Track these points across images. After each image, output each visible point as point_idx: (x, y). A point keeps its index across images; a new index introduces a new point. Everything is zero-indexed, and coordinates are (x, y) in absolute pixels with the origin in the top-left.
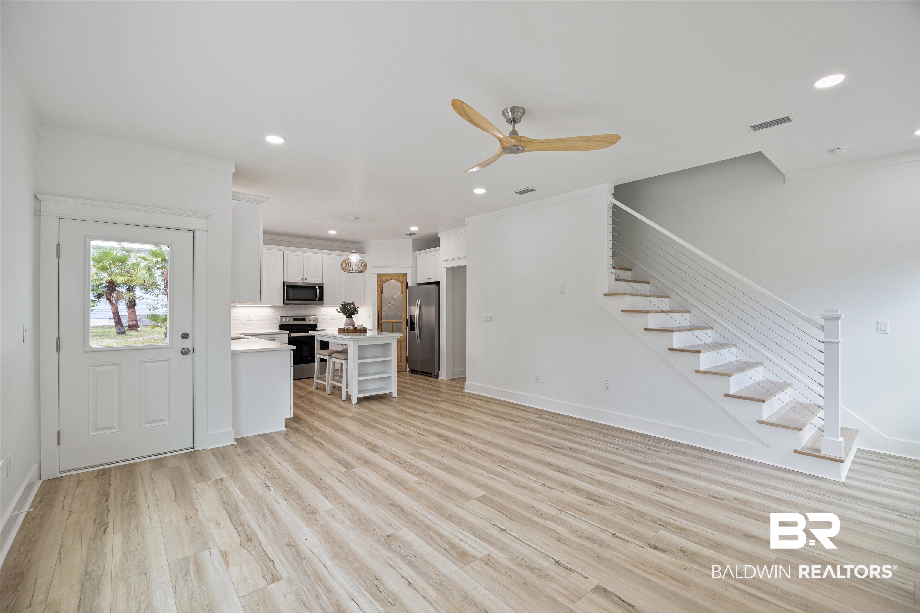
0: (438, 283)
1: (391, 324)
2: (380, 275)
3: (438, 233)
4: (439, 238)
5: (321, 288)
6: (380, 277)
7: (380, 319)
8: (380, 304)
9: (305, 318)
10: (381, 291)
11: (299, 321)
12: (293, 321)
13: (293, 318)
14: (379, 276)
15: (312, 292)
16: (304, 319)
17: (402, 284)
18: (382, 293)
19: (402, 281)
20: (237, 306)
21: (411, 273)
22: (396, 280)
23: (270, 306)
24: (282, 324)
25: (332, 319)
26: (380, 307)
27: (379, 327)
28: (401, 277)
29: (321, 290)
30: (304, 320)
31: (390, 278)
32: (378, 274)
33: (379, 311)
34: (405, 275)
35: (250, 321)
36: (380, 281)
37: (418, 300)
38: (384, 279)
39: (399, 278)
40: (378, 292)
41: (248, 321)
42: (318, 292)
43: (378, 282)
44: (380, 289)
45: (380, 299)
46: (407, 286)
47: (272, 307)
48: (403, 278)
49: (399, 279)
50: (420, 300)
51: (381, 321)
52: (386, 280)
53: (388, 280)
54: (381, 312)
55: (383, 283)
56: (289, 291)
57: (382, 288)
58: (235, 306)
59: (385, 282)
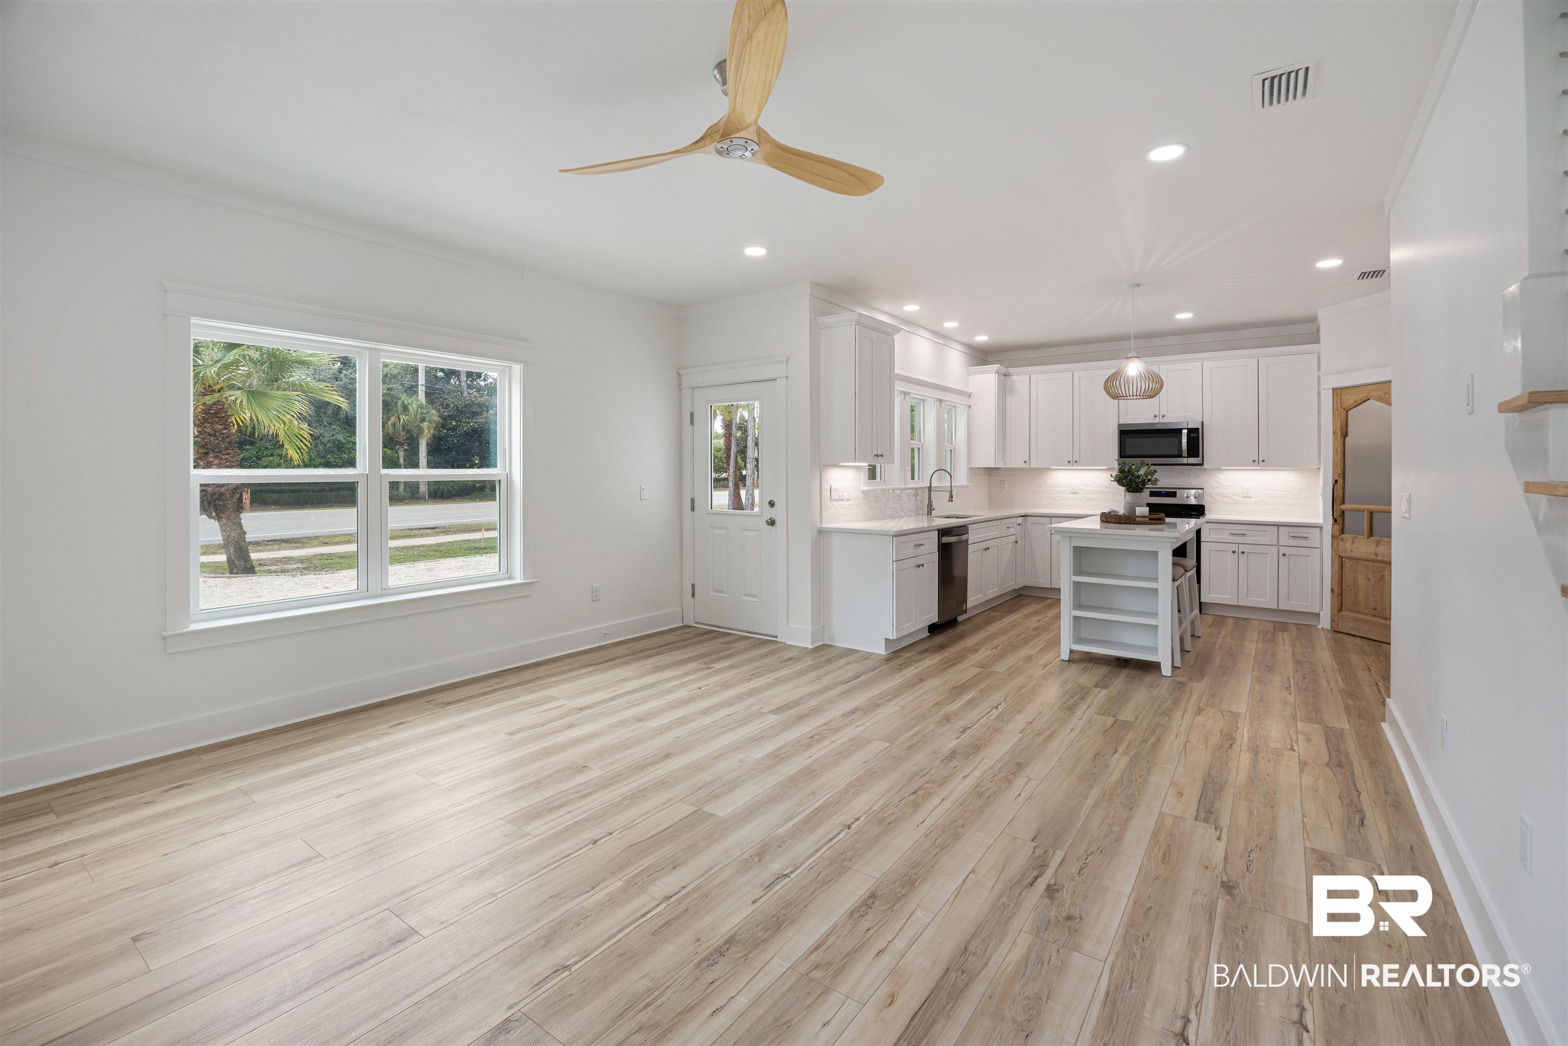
1: (1366, 516)
2: (1339, 391)
5: (1195, 432)
6: (1339, 396)
7: (1338, 502)
8: (1341, 464)
9: (1174, 492)
10: (1343, 432)
11: (1163, 497)
12: (1150, 496)
13: (1150, 491)
14: (1338, 392)
15: (1173, 440)
16: (1172, 495)
18: (1345, 435)
26: (1340, 472)
27: (1335, 521)
29: (1195, 436)
30: (1174, 497)
31: (1365, 395)
32: (1334, 390)
33: (1336, 481)
35: (1076, 493)
36: (1339, 406)
38: (1349, 399)
40: (1334, 433)
41: (1072, 493)
42: (1185, 441)
43: (1335, 408)
44: (1340, 426)
45: (1341, 450)
47: (1107, 470)
49: (1387, 396)
51: (1343, 507)
52: (1353, 401)
53: (1359, 402)
54: (1342, 484)
55: (1347, 411)
56: (1127, 440)
57: (1344, 424)
58: (1049, 469)
59: (1351, 407)
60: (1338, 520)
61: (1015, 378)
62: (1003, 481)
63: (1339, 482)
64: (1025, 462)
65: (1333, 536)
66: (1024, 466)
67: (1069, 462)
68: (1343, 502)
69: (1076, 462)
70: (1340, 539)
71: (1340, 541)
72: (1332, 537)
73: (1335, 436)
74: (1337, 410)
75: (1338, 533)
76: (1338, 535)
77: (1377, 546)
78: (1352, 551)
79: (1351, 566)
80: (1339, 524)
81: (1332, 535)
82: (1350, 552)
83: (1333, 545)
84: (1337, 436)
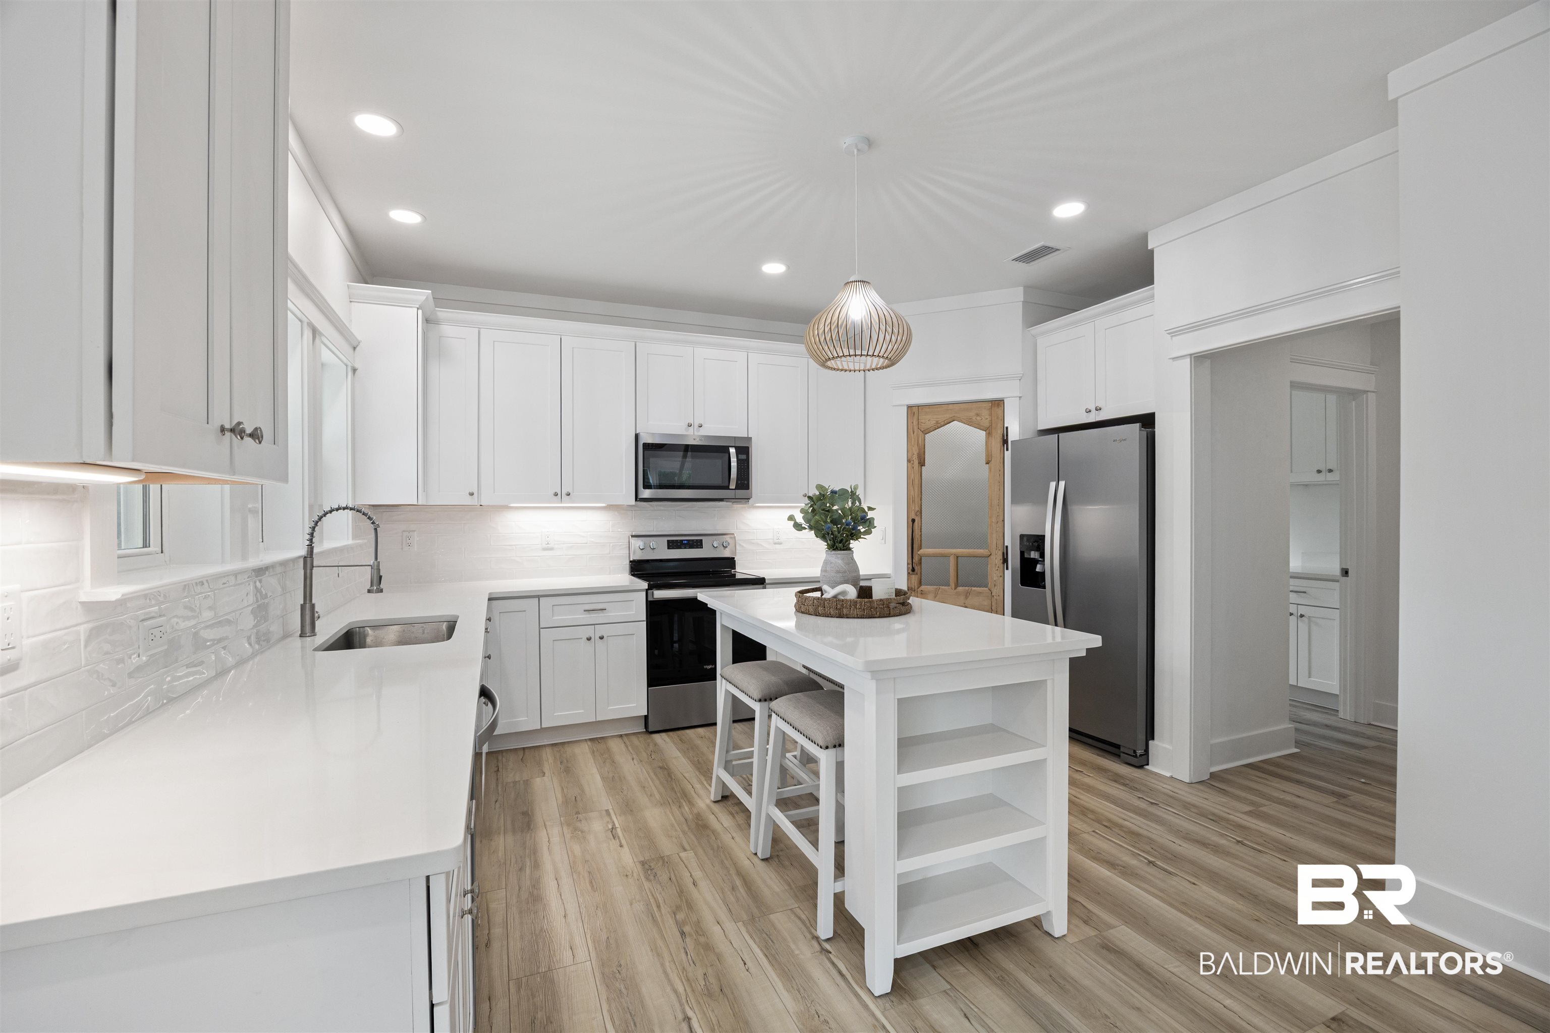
0: (1147, 421)
1: (952, 560)
2: (915, 410)
3: (1147, 233)
4: (1152, 251)
5: (744, 451)
6: (916, 415)
7: (916, 546)
8: (917, 499)
9: (702, 541)
10: (917, 459)
11: (685, 548)
12: (668, 548)
13: (668, 541)
14: (913, 411)
15: (718, 462)
16: (698, 544)
17: (989, 434)
18: (922, 463)
19: (987, 424)
20: (512, 505)
21: (1020, 397)
22: (969, 422)
23: (604, 505)
24: (635, 559)
25: (775, 544)
26: (917, 509)
27: (913, 570)
28: (985, 413)
29: (743, 457)
30: (697, 548)
31: (948, 416)
32: (909, 407)
33: (913, 521)
34: (998, 404)
35: (551, 549)
36: (916, 428)
37: (1053, 485)
38: (928, 420)
39: (977, 415)
40: (909, 461)
41: (544, 549)
42: (734, 464)
43: (910, 430)
44: (916, 453)
45: (917, 482)
46: (1005, 442)
47: (610, 508)
48: (991, 415)
49: (979, 418)
50: (1062, 484)
51: (921, 552)
52: (935, 422)
53: (942, 423)
54: (919, 524)
55: (925, 434)
56: (652, 460)
57: (921, 449)
58: (506, 508)
59: (931, 429)
60: (916, 569)
61: (447, 329)
62: (409, 532)
63: (916, 521)
64: (472, 494)
66: (468, 501)
67: (556, 494)
68: (920, 548)
69: (568, 494)
70: (919, 592)
73: (909, 464)
74: (914, 433)
75: (914, 585)
76: (916, 587)
77: (966, 598)
80: (916, 574)
84: (913, 464)
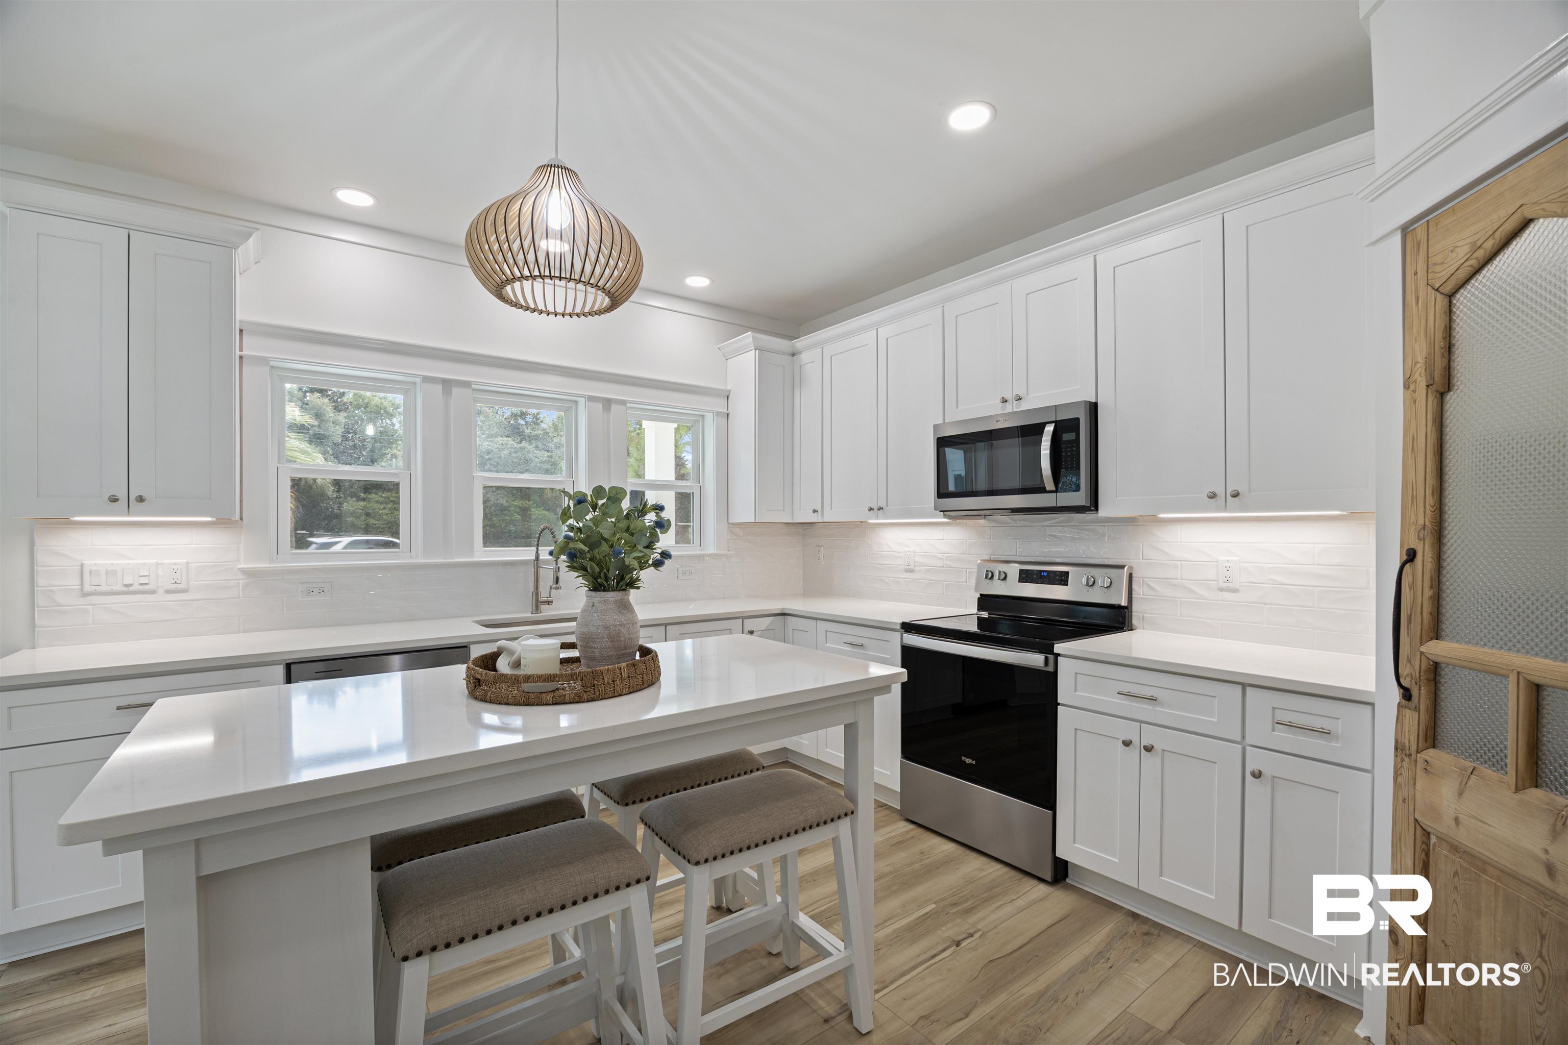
1: (1514, 690)
2: (1422, 228)
5: (1072, 427)
6: (1423, 248)
7: (1417, 628)
8: (1422, 493)
9: (1067, 573)
10: (1425, 376)
11: (1045, 583)
14: (1417, 237)
16: (1062, 579)
18: (1443, 385)
24: (983, 591)
26: (1422, 519)
27: (1407, 694)
29: (1071, 437)
30: (1063, 584)
32: (1407, 229)
33: (1411, 556)
36: (1422, 283)
38: (1458, 248)
40: (1406, 386)
43: (1411, 298)
45: (1422, 441)
51: (1436, 649)
52: (1468, 251)
53: (1491, 244)
54: (1429, 566)
55: (1451, 296)
57: (1439, 343)
59: (1468, 271)
60: (1415, 692)
63: (1419, 556)
65: (1399, 748)
68: (1434, 633)
70: (1421, 764)
71: (1420, 772)
72: (1396, 749)
73: (1407, 395)
74: (1419, 304)
75: (1413, 739)
76: (1415, 746)
78: (1457, 820)
79: (1456, 874)
80: (1417, 709)
81: (1396, 742)
82: (1452, 823)
83: (1400, 779)
84: (1414, 391)
